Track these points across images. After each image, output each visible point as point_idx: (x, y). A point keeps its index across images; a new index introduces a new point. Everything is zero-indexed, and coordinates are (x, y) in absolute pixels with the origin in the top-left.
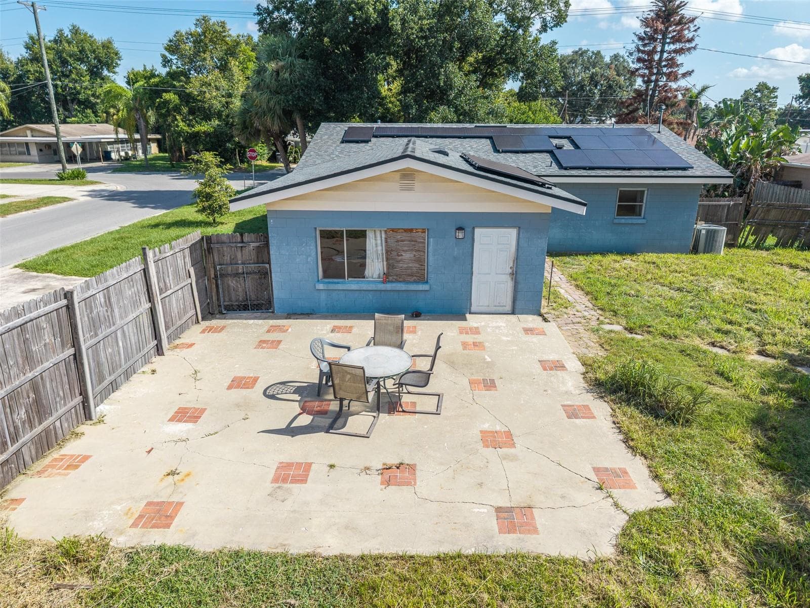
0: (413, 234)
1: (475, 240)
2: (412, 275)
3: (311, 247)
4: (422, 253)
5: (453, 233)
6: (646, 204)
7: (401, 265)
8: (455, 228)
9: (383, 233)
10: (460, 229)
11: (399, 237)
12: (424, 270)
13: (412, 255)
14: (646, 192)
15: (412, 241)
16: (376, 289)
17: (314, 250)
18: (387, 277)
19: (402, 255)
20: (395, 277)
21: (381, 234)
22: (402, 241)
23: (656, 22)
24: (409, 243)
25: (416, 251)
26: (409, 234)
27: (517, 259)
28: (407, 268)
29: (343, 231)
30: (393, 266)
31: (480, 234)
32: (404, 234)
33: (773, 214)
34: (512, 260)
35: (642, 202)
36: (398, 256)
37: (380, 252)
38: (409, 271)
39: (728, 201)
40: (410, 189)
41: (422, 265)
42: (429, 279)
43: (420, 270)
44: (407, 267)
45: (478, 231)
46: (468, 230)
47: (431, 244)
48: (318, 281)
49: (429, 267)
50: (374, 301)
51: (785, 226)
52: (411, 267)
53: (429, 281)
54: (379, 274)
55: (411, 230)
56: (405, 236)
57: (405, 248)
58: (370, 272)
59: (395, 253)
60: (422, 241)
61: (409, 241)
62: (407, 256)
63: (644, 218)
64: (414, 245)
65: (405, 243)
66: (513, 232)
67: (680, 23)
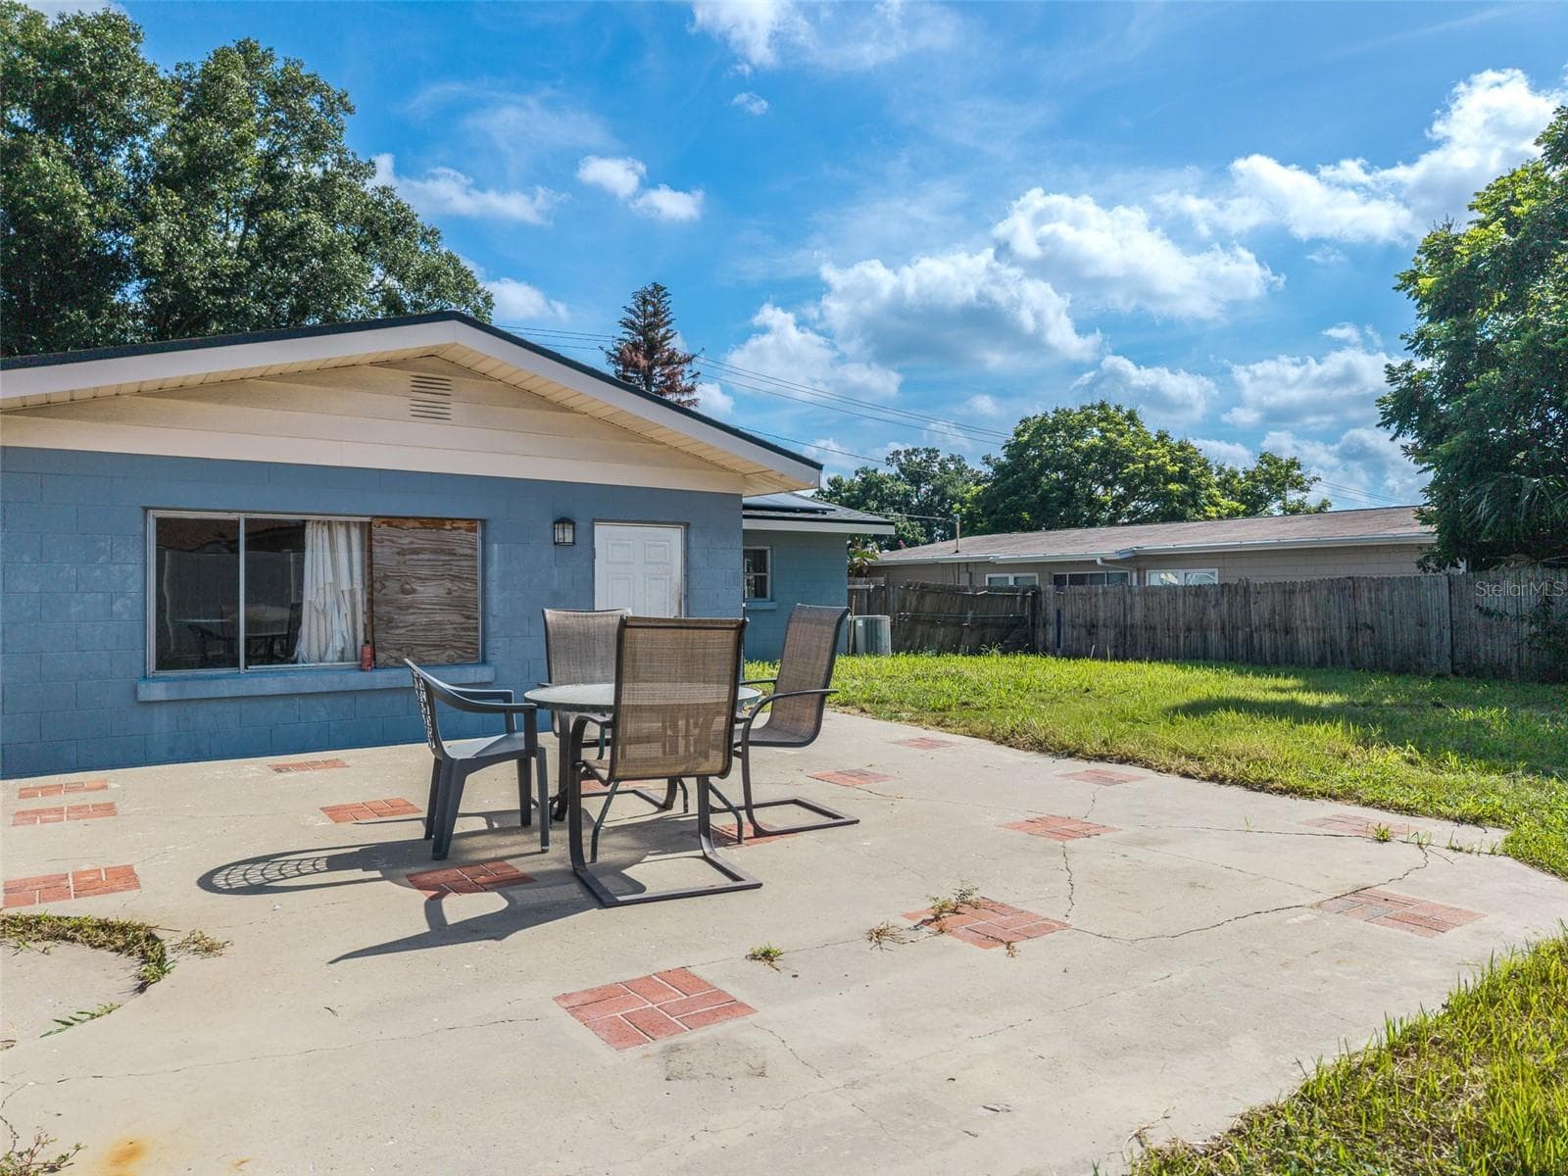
0: (446, 535)
1: (597, 551)
2: (439, 646)
3: (130, 568)
4: (468, 585)
5: (549, 532)
6: (772, 574)
7: (411, 618)
8: (550, 521)
9: (355, 534)
10: (563, 521)
11: (406, 541)
12: (476, 629)
13: (442, 592)
14: (769, 552)
15: (442, 552)
16: (341, 687)
17: (139, 574)
18: (371, 652)
19: (414, 591)
20: (395, 654)
21: (349, 537)
22: (415, 552)
23: (636, 356)
24: (432, 557)
25: (454, 578)
26: (432, 534)
27: (686, 597)
28: (428, 627)
29: (236, 523)
30: (390, 621)
31: (605, 535)
32: (422, 533)
33: (929, 601)
34: (677, 599)
35: (765, 571)
36: (404, 591)
37: (345, 586)
38: (434, 636)
39: (865, 583)
40: (439, 416)
41: (468, 617)
42: (488, 652)
43: (464, 629)
44: (428, 624)
45: (601, 530)
46: (582, 525)
47: (495, 558)
48: (145, 677)
49: (491, 620)
50: (332, 725)
51: (944, 624)
52: (439, 623)
53: (490, 658)
54: (343, 651)
55: (437, 523)
56: (424, 538)
57: (425, 572)
58: (314, 647)
59: (396, 586)
60: (469, 552)
61: (434, 551)
62: (428, 592)
63: (772, 601)
64: (446, 563)
65: (421, 556)
66: (674, 536)
67: (669, 362)
